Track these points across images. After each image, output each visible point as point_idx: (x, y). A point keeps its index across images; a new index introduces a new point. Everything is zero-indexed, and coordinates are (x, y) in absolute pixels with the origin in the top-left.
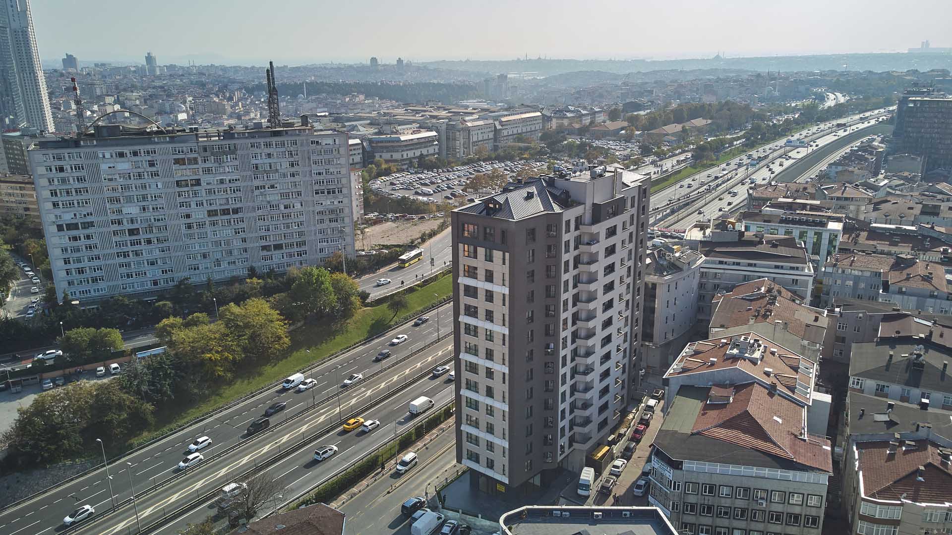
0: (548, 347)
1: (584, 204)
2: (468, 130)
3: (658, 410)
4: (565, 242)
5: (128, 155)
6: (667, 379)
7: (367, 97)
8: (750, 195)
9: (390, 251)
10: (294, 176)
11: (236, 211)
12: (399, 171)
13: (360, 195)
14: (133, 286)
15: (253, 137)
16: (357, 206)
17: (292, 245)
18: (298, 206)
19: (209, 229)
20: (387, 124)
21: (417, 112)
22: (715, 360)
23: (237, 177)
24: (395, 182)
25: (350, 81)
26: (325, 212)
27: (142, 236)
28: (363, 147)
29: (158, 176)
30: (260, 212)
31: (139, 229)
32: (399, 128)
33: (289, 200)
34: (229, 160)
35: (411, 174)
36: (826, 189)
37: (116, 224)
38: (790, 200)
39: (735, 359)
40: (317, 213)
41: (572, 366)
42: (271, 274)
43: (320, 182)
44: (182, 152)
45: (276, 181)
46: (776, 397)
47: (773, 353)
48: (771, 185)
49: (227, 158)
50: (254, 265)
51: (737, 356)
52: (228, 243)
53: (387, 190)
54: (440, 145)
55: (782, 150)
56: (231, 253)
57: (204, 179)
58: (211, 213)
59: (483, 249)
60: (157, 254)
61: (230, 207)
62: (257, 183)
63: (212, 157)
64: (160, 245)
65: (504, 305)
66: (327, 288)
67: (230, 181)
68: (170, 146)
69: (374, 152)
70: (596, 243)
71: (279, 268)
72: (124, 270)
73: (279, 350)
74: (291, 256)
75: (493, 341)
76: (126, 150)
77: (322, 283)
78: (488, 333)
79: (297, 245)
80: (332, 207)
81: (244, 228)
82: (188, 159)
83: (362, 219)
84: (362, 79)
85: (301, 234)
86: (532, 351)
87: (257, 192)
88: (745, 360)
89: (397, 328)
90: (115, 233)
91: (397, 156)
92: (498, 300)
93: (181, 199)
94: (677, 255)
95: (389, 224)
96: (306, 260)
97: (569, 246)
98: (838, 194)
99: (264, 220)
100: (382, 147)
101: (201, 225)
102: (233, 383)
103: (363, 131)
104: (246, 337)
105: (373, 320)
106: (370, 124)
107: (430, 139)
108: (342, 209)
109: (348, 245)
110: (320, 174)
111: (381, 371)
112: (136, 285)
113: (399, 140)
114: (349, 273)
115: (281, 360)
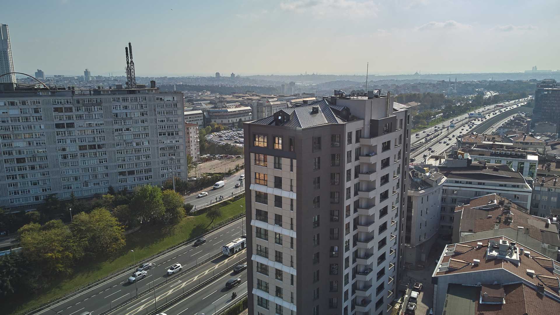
0: (332, 249)
1: (364, 119)
2: (271, 106)
3: (419, 300)
4: (348, 152)
5: (18, 104)
6: (436, 279)
7: (212, 93)
8: (458, 141)
9: (212, 176)
10: (143, 122)
11: (99, 147)
12: (225, 129)
13: (197, 142)
14: (19, 200)
15: (114, 94)
16: (195, 149)
17: (141, 171)
18: (146, 143)
19: (80, 159)
20: (220, 102)
21: (240, 97)
22: (479, 261)
23: (102, 122)
24: (222, 135)
25: (203, 84)
26: (166, 148)
27: (27, 164)
28: (204, 115)
29: (41, 119)
30: (118, 148)
31: (25, 158)
32: (227, 105)
33: (140, 139)
34: (96, 110)
35: (233, 131)
36: (511, 137)
37: (7, 154)
38: (491, 143)
39: (498, 261)
40: (160, 149)
41: (353, 267)
42: (125, 192)
43: (163, 127)
44: (61, 103)
45: (130, 126)
46: (545, 298)
47: (527, 255)
48: (473, 135)
49: (95, 109)
50: (113, 185)
51: (498, 258)
52: (94, 169)
53: (216, 140)
54: (253, 115)
55: (468, 120)
56: (96, 177)
57: (77, 123)
58: (81, 148)
59: (273, 157)
60: (39, 176)
61: (96, 143)
62: (117, 127)
63: (83, 107)
64: (42, 171)
65: (292, 209)
66: (158, 201)
67: (96, 124)
68: (51, 99)
69: (210, 119)
70: (374, 155)
71: (131, 188)
72: (12, 189)
73: (116, 249)
74: (140, 179)
75: (282, 244)
76: (16, 100)
77: (155, 197)
78: (278, 236)
79: (145, 171)
80: (171, 145)
81: (106, 159)
82: (65, 108)
83: (198, 158)
84: (210, 84)
85: (148, 164)
86: (318, 253)
87: (116, 133)
88: (507, 262)
89: (213, 231)
90: (6, 161)
91: (225, 121)
92: (286, 205)
93: (60, 137)
94: (427, 174)
95: (216, 161)
96: (152, 183)
97: (351, 156)
98: (521, 140)
99: (121, 154)
100: (215, 116)
101: (74, 156)
102: (74, 277)
103: (204, 106)
104: (86, 239)
105: (195, 225)
106: (210, 103)
107: (246, 111)
108: (179, 146)
109: (182, 172)
110: (162, 121)
111: (196, 267)
112: (21, 199)
113: (227, 111)
114: (177, 190)
115: (119, 257)
